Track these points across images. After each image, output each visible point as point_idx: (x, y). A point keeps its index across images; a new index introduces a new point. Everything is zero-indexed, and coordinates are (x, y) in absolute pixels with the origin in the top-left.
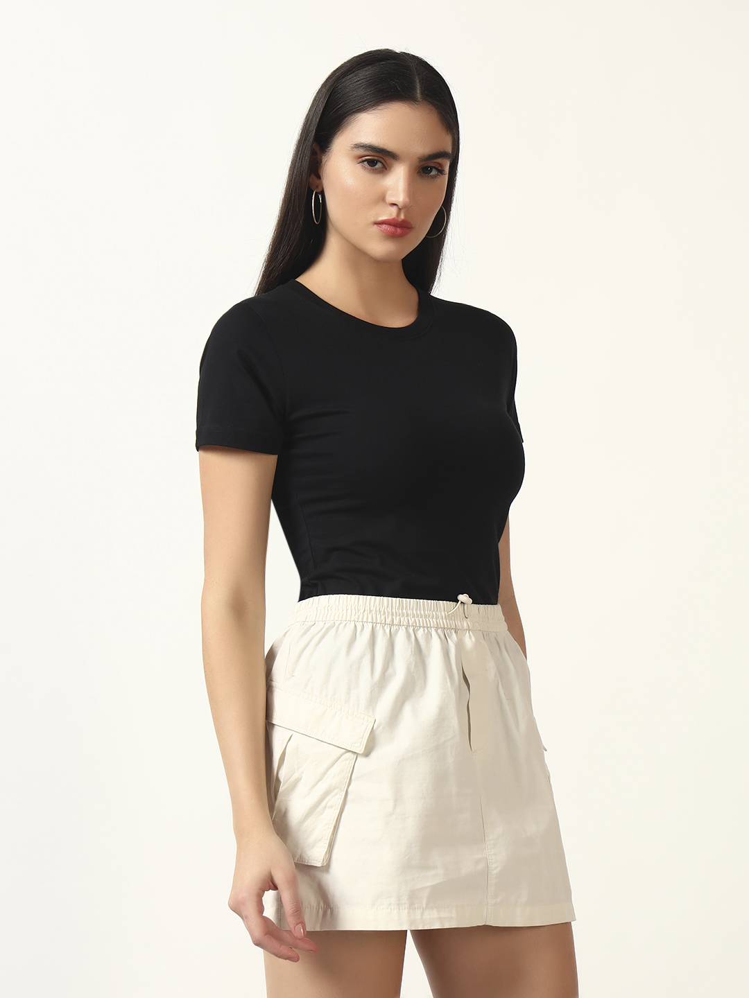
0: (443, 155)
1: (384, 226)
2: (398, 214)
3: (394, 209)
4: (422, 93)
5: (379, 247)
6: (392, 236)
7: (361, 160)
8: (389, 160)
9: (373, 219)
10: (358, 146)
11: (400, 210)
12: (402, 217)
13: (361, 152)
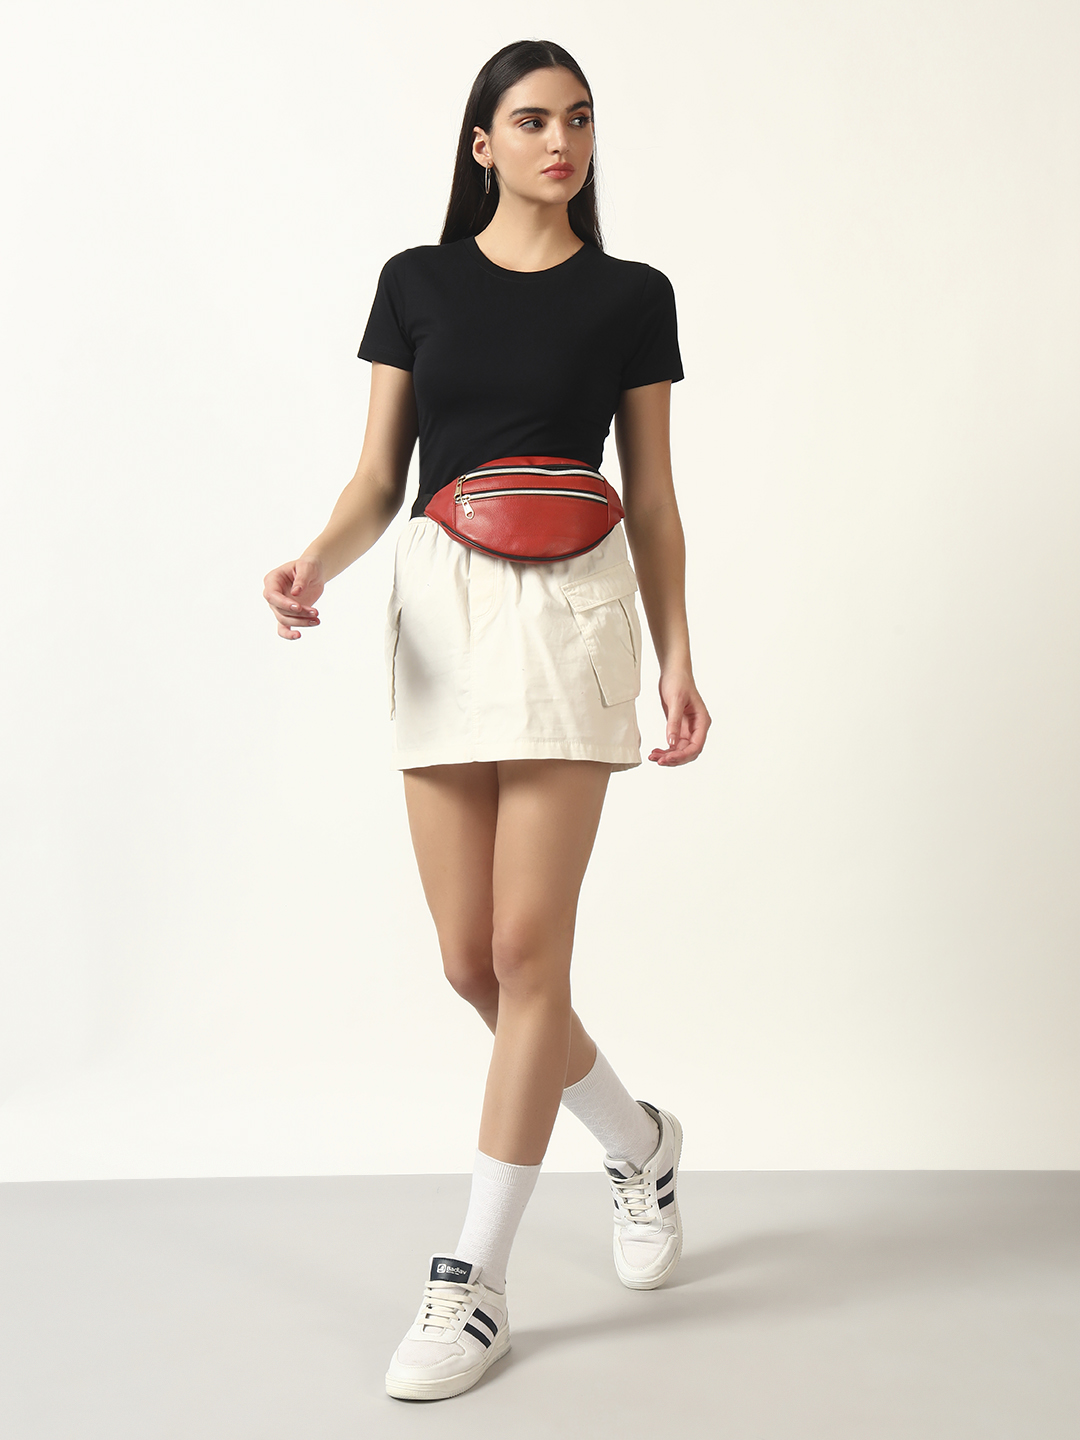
0: (581, 104)
1: (550, 173)
2: (560, 159)
3: (556, 156)
4: (556, 59)
5: (551, 191)
6: (558, 180)
7: (520, 123)
8: (542, 116)
9: (540, 169)
10: (515, 113)
11: (561, 155)
12: (564, 161)
13: (519, 116)
